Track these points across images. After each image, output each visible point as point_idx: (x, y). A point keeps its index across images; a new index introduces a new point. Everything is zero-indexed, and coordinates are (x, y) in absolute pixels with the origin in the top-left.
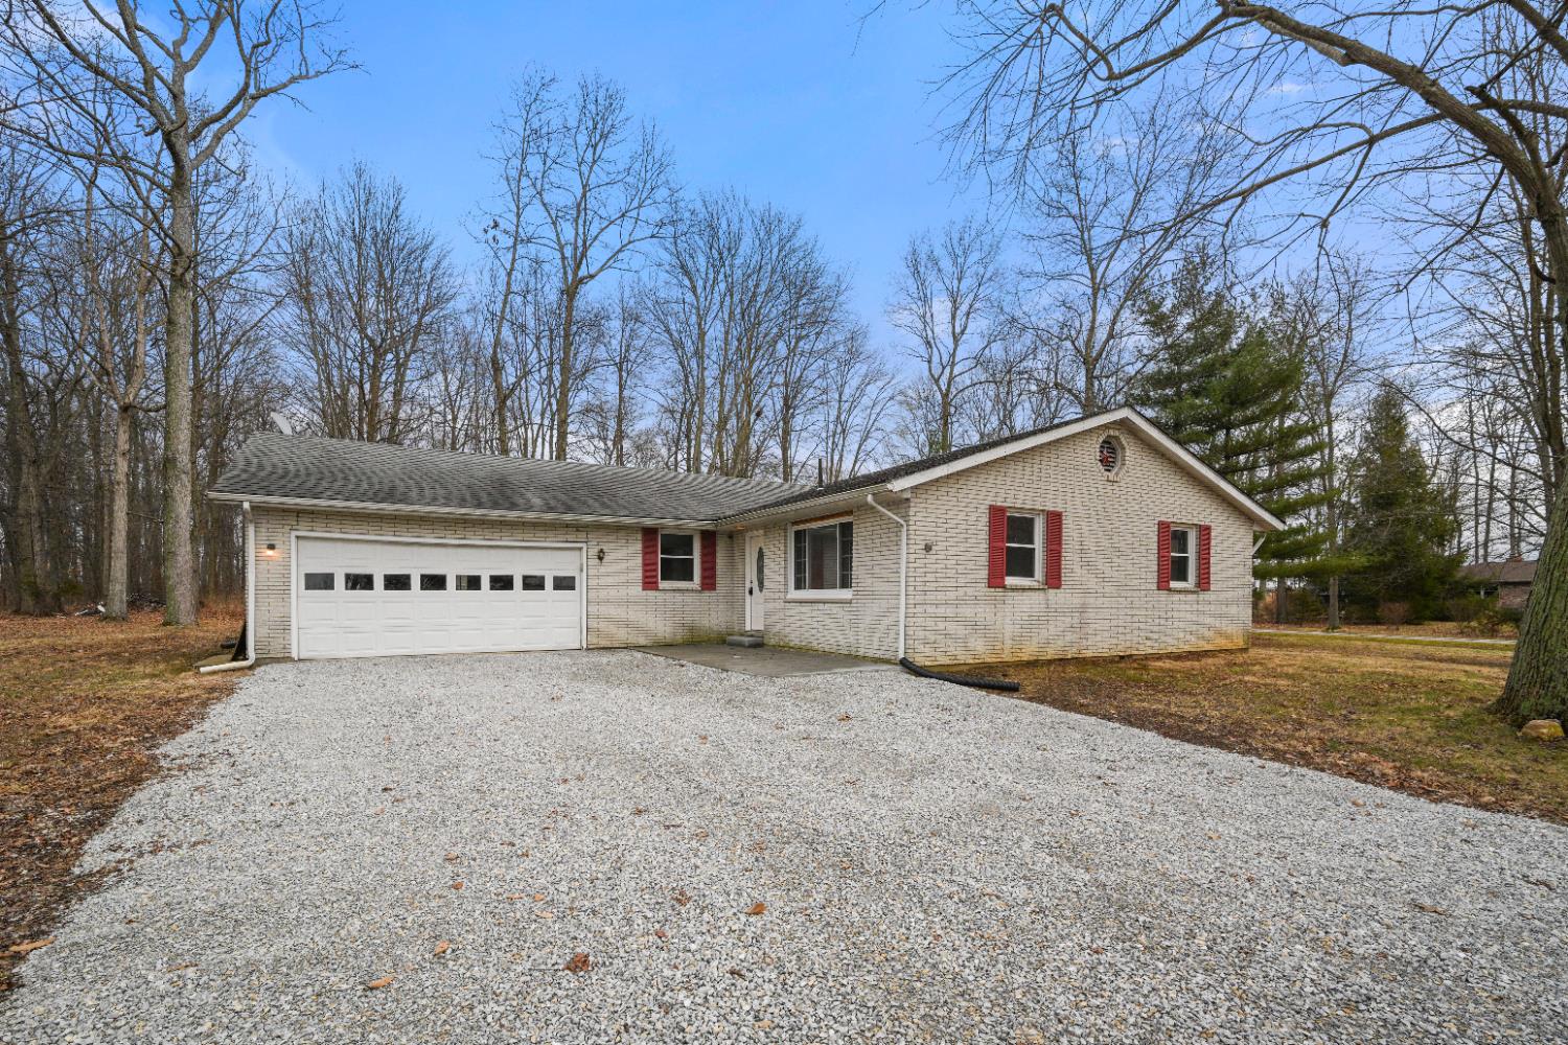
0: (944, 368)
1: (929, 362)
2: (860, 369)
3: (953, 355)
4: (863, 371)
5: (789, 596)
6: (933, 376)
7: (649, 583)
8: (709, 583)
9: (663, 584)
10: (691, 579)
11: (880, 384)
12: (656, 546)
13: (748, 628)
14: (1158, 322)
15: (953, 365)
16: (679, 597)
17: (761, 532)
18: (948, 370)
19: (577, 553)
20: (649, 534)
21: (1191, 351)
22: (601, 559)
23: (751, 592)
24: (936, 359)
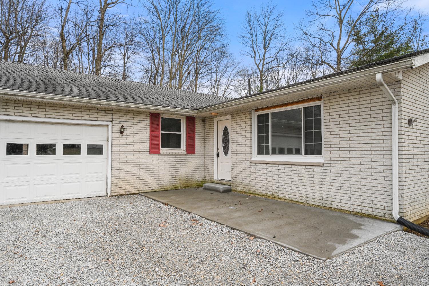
0: (261, 60)
1: (255, 58)
2: (225, 61)
3: (264, 56)
4: (225, 62)
5: (253, 159)
6: (256, 64)
7: (154, 150)
8: (191, 149)
9: (163, 150)
10: (179, 147)
11: (233, 67)
12: (159, 125)
13: (216, 178)
14: (359, 40)
15: (264, 60)
16: (173, 158)
17: (229, 117)
18: (262, 61)
19: (105, 129)
20: (154, 117)
21: (374, 51)
22: (122, 133)
23: (218, 155)
24: (257, 57)
